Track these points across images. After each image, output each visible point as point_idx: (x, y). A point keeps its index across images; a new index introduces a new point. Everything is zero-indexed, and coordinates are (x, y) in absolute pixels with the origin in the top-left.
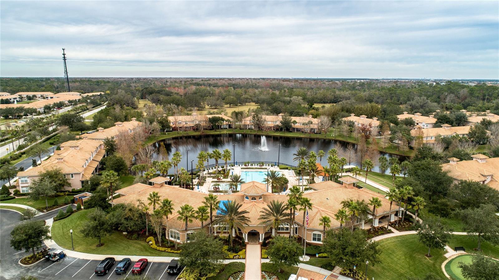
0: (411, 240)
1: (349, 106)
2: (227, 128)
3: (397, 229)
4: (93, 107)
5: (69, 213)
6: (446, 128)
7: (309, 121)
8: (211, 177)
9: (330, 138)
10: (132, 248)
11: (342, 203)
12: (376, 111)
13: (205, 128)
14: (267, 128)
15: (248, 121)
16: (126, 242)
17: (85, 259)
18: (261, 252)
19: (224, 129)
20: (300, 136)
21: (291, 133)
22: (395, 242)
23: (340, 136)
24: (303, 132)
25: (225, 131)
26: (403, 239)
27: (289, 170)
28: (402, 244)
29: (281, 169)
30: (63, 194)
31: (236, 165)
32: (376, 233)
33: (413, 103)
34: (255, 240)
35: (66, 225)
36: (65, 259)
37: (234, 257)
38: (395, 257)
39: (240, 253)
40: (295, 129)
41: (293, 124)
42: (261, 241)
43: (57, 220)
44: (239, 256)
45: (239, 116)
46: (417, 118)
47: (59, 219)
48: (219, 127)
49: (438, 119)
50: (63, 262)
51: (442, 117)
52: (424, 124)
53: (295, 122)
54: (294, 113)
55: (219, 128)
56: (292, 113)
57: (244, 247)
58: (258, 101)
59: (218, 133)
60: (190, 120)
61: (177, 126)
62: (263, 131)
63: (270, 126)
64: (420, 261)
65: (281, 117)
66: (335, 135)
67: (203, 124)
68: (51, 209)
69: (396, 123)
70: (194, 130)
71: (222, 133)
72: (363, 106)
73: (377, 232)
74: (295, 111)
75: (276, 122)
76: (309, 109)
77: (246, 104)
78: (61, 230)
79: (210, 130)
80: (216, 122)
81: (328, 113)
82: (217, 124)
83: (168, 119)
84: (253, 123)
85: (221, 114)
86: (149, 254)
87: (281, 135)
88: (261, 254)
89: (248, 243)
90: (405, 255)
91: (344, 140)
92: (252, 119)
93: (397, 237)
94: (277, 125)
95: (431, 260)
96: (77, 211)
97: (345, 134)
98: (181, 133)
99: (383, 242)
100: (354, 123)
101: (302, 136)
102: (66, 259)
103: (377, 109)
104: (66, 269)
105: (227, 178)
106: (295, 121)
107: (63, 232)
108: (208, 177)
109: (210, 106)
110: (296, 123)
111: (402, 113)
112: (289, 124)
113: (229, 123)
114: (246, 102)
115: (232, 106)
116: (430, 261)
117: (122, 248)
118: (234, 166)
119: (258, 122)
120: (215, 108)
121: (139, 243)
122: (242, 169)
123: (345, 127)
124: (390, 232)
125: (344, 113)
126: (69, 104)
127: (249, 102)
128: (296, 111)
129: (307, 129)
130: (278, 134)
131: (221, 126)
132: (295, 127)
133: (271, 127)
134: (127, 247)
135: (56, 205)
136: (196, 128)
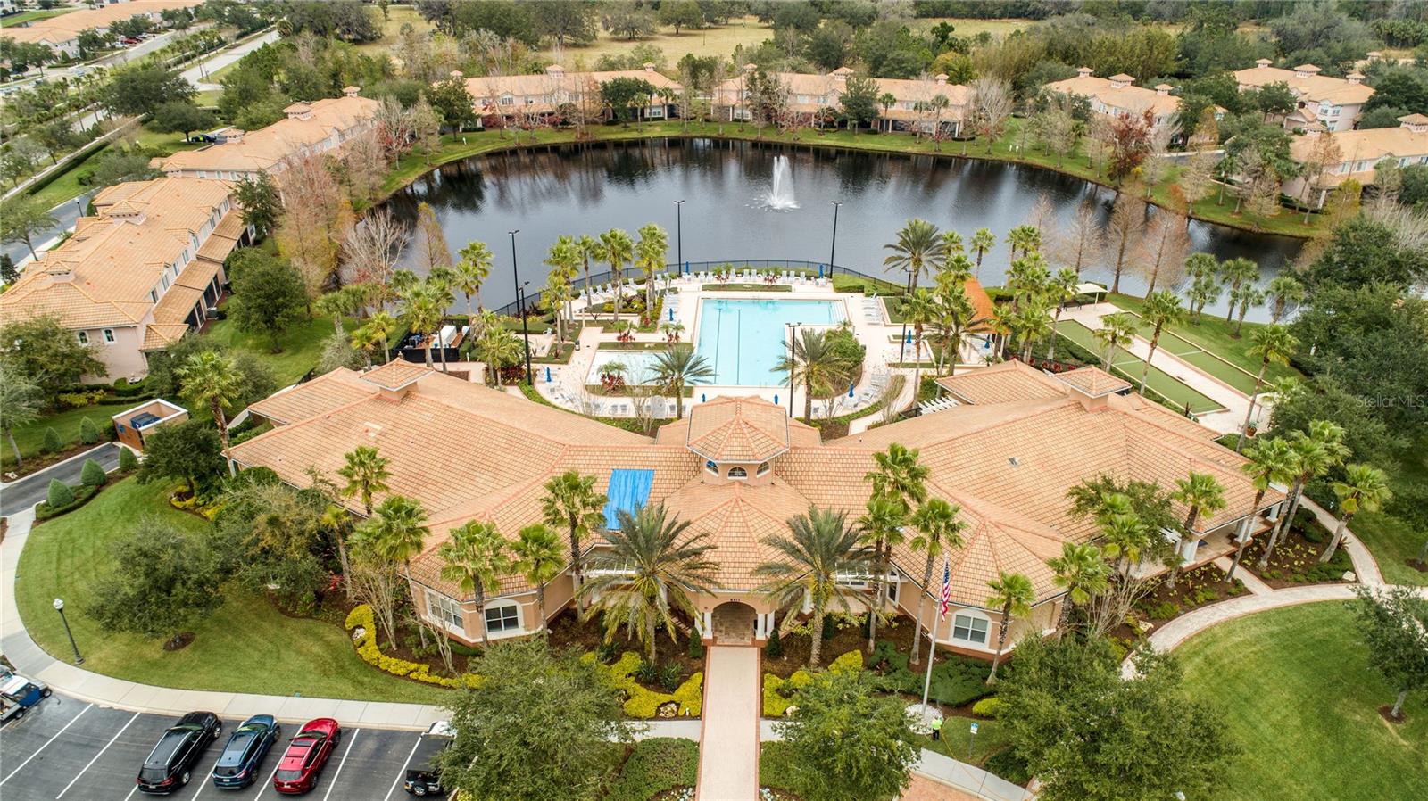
0: (1320, 633)
1: (1071, 39)
2: (662, 119)
3: (1263, 579)
4: (239, 37)
5: (91, 489)
6: (1413, 128)
7: (937, 98)
8: (600, 323)
9: (1003, 157)
10: (292, 661)
11: (1072, 494)
12: (1161, 56)
13: (590, 118)
14: (796, 121)
15: (732, 93)
16: (274, 630)
17: (117, 706)
18: (762, 686)
19: (654, 119)
20: (902, 149)
21: (876, 138)
22: (1258, 640)
23: (1037, 149)
24: (914, 134)
25: (658, 129)
26: (1290, 626)
27: (867, 296)
28: (1286, 653)
29: (839, 290)
30: (86, 401)
31: (685, 276)
32: (1186, 599)
33: (1288, 22)
34: (741, 627)
35: (74, 541)
36: (46, 709)
37: (658, 711)
38: (1266, 716)
39: (684, 691)
40: (888, 121)
41: (881, 107)
42: (761, 636)
43: (45, 519)
44: (678, 705)
45: (704, 75)
46: (1304, 82)
47: (54, 516)
48: (636, 115)
49: (1379, 89)
50: (35, 720)
51: (1394, 82)
52: (1326, 105)
53: (889, 100)
54: (885, 63)
55: (637, 117)
56: (881, 64)
57: (697, 663)
58: (768, 11)
59: (634, 135)
60: (540, 91)
61: (498, 113)
62: (783, 130)
63: (807, 110)
64: (1362, 742)
65: (843, 80)
66: (1021, 148)
67: (584, 104)
68: (32, 467)
69: (1233, 104)
70: (554, 124)
71: (647, 135)
72: (1119, 39)
73: (1191, 592)
74: (890, 56)
75: (825, 96)
76: (936, 48)
77: (731, 21)
78: (54, 566)
79: (610, 123)
80: (626, 99)
81: (999, 63)
82: (628, 106)
83: (467, 89)
84: (748, 102)
85: (644, 69)
86: (349, 689)
87: (842, 144)
88: (762, 694)
89: (714, 641)
90: (1302, 708)
91: (1052, 167)
92: (745, 88)
93: (1264, 616)
94: (830, 109)
95: (1404, 737)
96: (121, 478)
97: (1058, 143)
98: (513, 136)
99: (1215, 640)
100: (1087, 105)
101: (909, 149)
102: (49, 707)
103: (1167, 50)
104: (40, 757)
105: (653, 330)
106: (889, 96)
107: (59, 577)
108: (589, 323)
109: (611, 30)
110: (894, 101)
111: (1249, 64)
112: (871, 105)
113: (670, 101)
114: (730, 14)
115: (685, 28)
116: (1402, 741)
117: (256, 656)
118: (680, 276)
119: (765, 99)
120: (630, 40)
121: (316, 634)
122: (705, 288)
123: (1060, 121)
124: (1239, 590)
125: (1056, 65)
126: (165, 23)
127: (740, 16)
128: (894, 55)
129: (929, 123)
130: (831, 140)
131: (643, 110)
132: (888, 116)
133: (807, 117)
134: (275, 655)
135: (52, 450)
136: (561, 120)
